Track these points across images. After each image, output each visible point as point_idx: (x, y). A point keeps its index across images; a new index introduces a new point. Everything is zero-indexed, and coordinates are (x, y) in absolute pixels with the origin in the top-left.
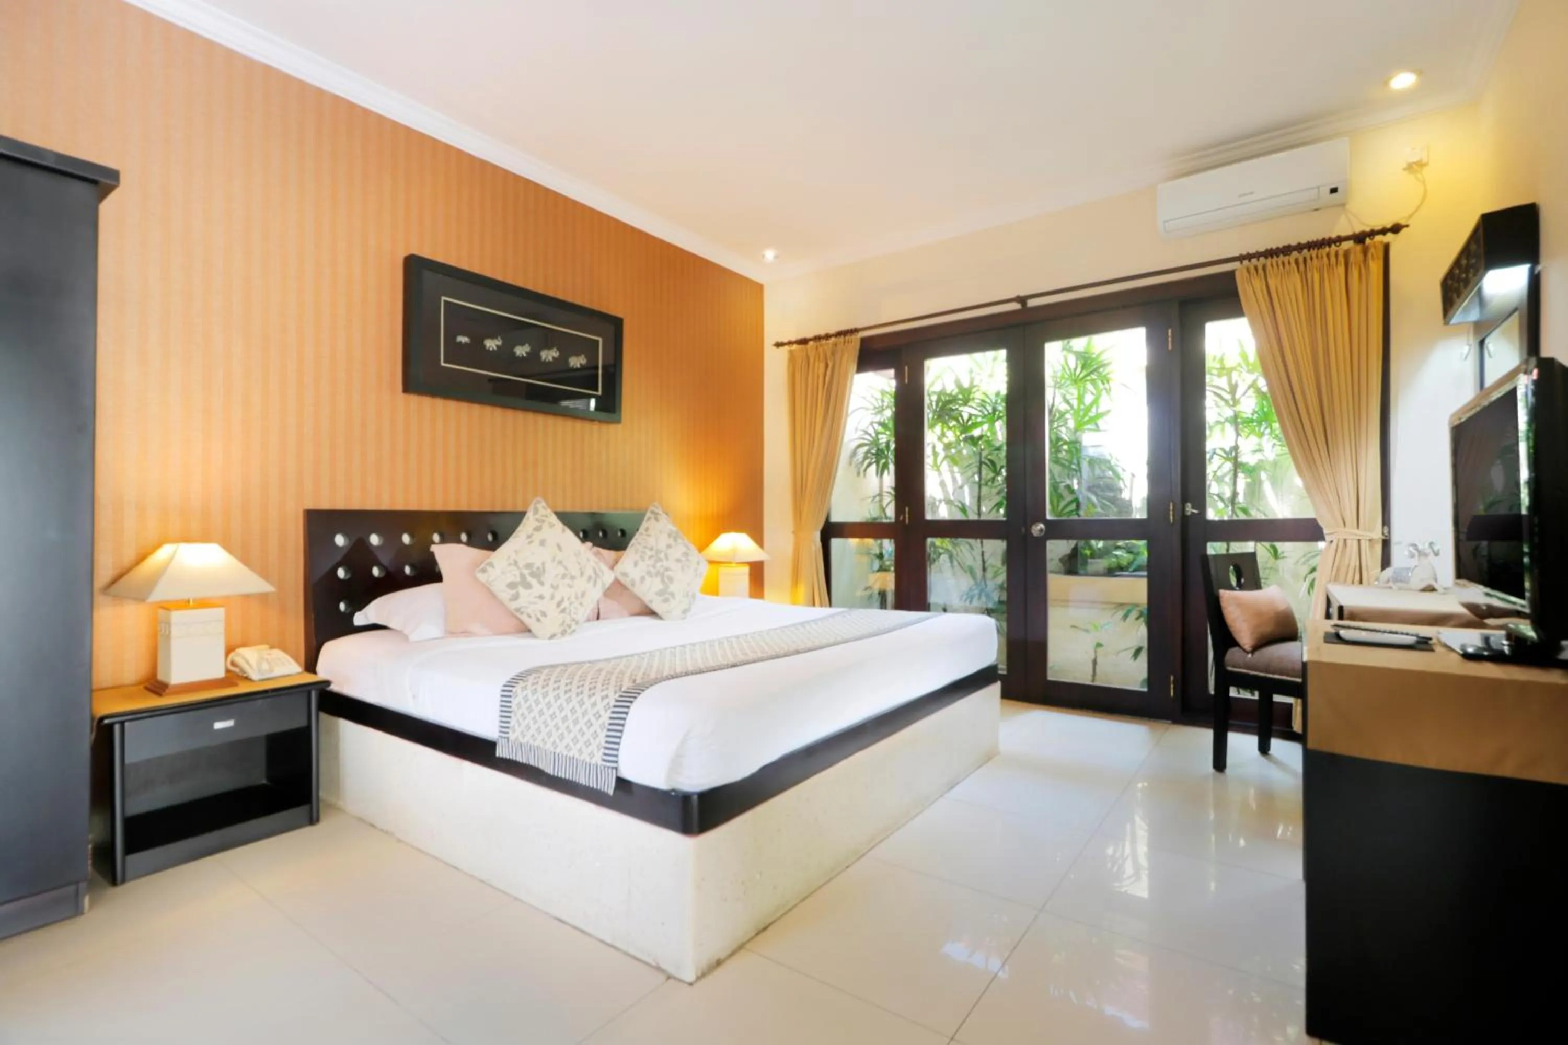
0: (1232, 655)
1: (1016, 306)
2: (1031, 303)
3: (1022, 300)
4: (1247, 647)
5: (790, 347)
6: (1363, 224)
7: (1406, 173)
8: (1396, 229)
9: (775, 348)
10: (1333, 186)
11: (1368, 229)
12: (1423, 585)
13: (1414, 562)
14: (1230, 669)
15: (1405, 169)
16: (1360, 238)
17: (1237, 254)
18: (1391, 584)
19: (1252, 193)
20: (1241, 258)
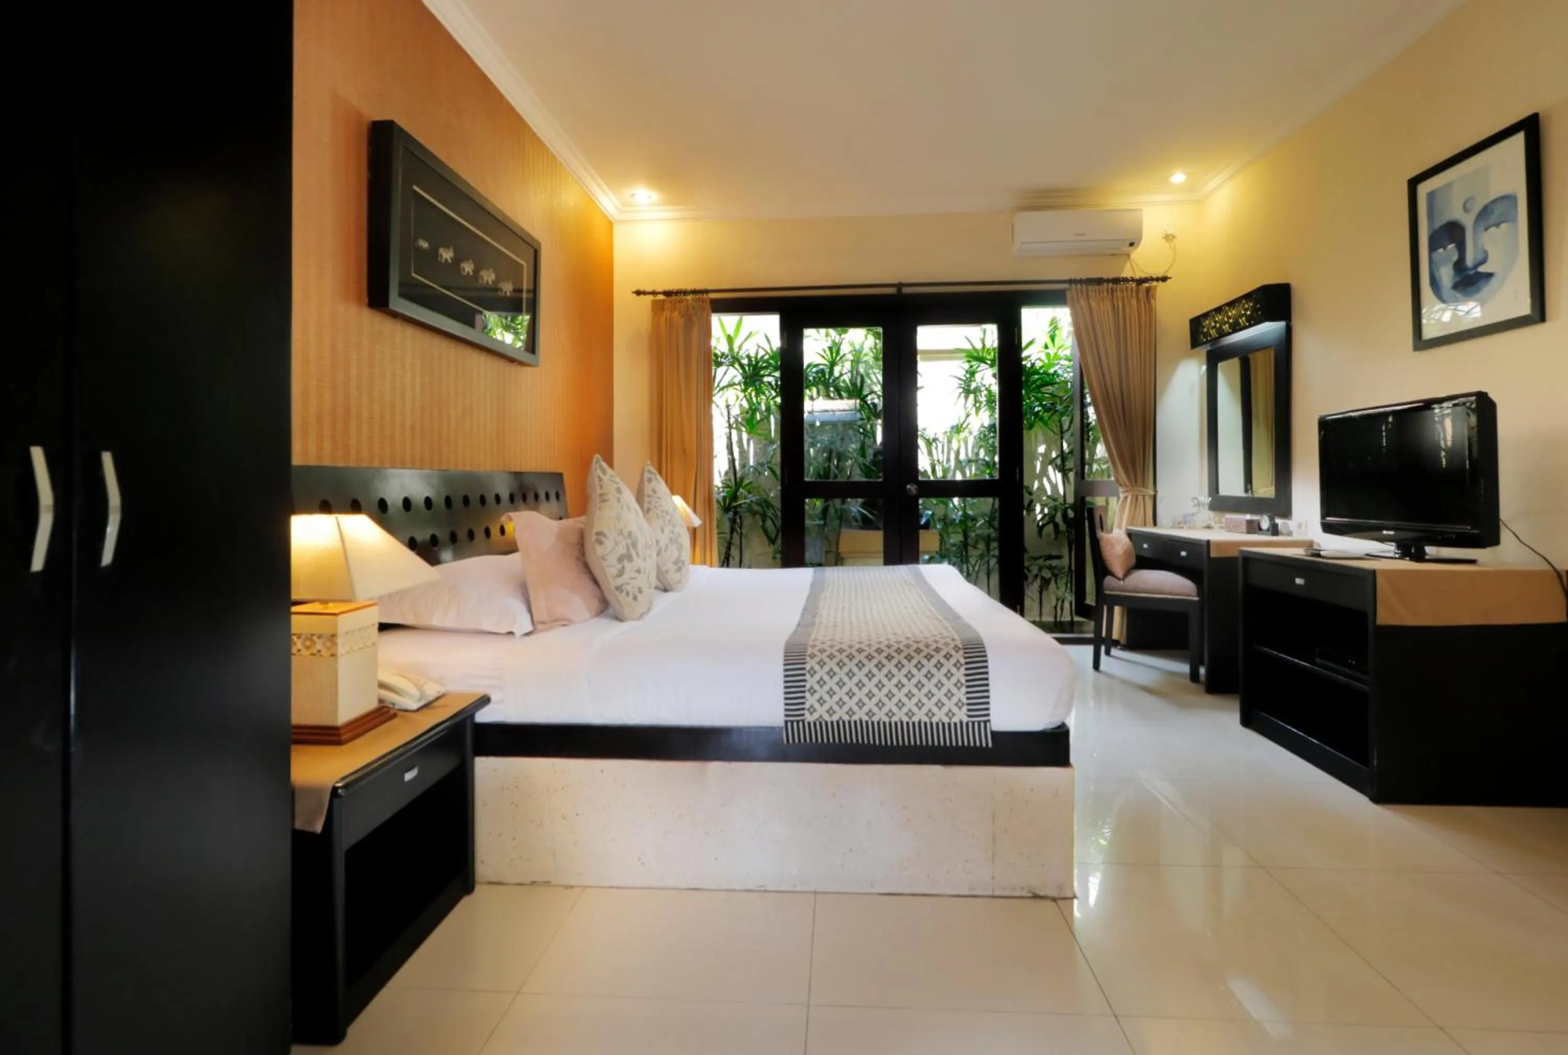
0: (1108, 580)
1: (892, 291)
2: (906, 290)
3: (900, 286)
4: (1120, 575)
5: (654, 297)
6: (1143, 271)
7: (1164, 240)
8: (1164, 279)
9: (635, 295)
10: (1131, 241)
11: (1148, 276)
12: (1205, 524)
13: (1194, 510)
14: (1107, 592)
15: (1164, 238)
16: (1141, 281)
17: (1067, 278)
18: (1182, 525)
19: (1083, 235)
20: (1071, 282)
